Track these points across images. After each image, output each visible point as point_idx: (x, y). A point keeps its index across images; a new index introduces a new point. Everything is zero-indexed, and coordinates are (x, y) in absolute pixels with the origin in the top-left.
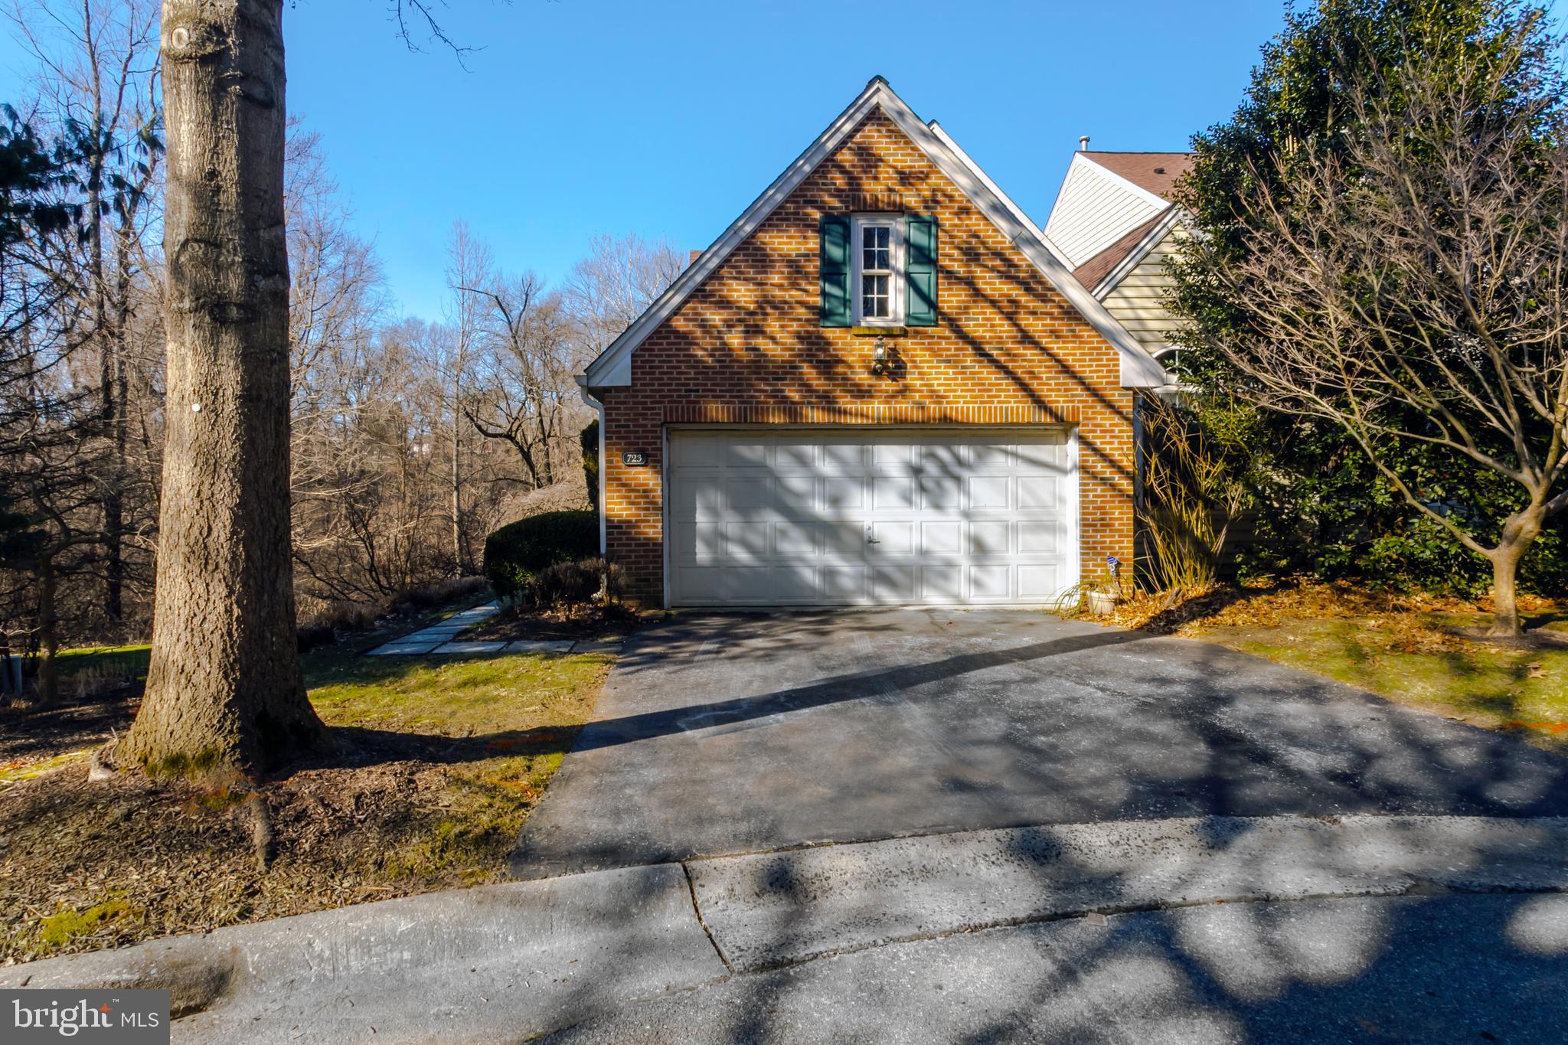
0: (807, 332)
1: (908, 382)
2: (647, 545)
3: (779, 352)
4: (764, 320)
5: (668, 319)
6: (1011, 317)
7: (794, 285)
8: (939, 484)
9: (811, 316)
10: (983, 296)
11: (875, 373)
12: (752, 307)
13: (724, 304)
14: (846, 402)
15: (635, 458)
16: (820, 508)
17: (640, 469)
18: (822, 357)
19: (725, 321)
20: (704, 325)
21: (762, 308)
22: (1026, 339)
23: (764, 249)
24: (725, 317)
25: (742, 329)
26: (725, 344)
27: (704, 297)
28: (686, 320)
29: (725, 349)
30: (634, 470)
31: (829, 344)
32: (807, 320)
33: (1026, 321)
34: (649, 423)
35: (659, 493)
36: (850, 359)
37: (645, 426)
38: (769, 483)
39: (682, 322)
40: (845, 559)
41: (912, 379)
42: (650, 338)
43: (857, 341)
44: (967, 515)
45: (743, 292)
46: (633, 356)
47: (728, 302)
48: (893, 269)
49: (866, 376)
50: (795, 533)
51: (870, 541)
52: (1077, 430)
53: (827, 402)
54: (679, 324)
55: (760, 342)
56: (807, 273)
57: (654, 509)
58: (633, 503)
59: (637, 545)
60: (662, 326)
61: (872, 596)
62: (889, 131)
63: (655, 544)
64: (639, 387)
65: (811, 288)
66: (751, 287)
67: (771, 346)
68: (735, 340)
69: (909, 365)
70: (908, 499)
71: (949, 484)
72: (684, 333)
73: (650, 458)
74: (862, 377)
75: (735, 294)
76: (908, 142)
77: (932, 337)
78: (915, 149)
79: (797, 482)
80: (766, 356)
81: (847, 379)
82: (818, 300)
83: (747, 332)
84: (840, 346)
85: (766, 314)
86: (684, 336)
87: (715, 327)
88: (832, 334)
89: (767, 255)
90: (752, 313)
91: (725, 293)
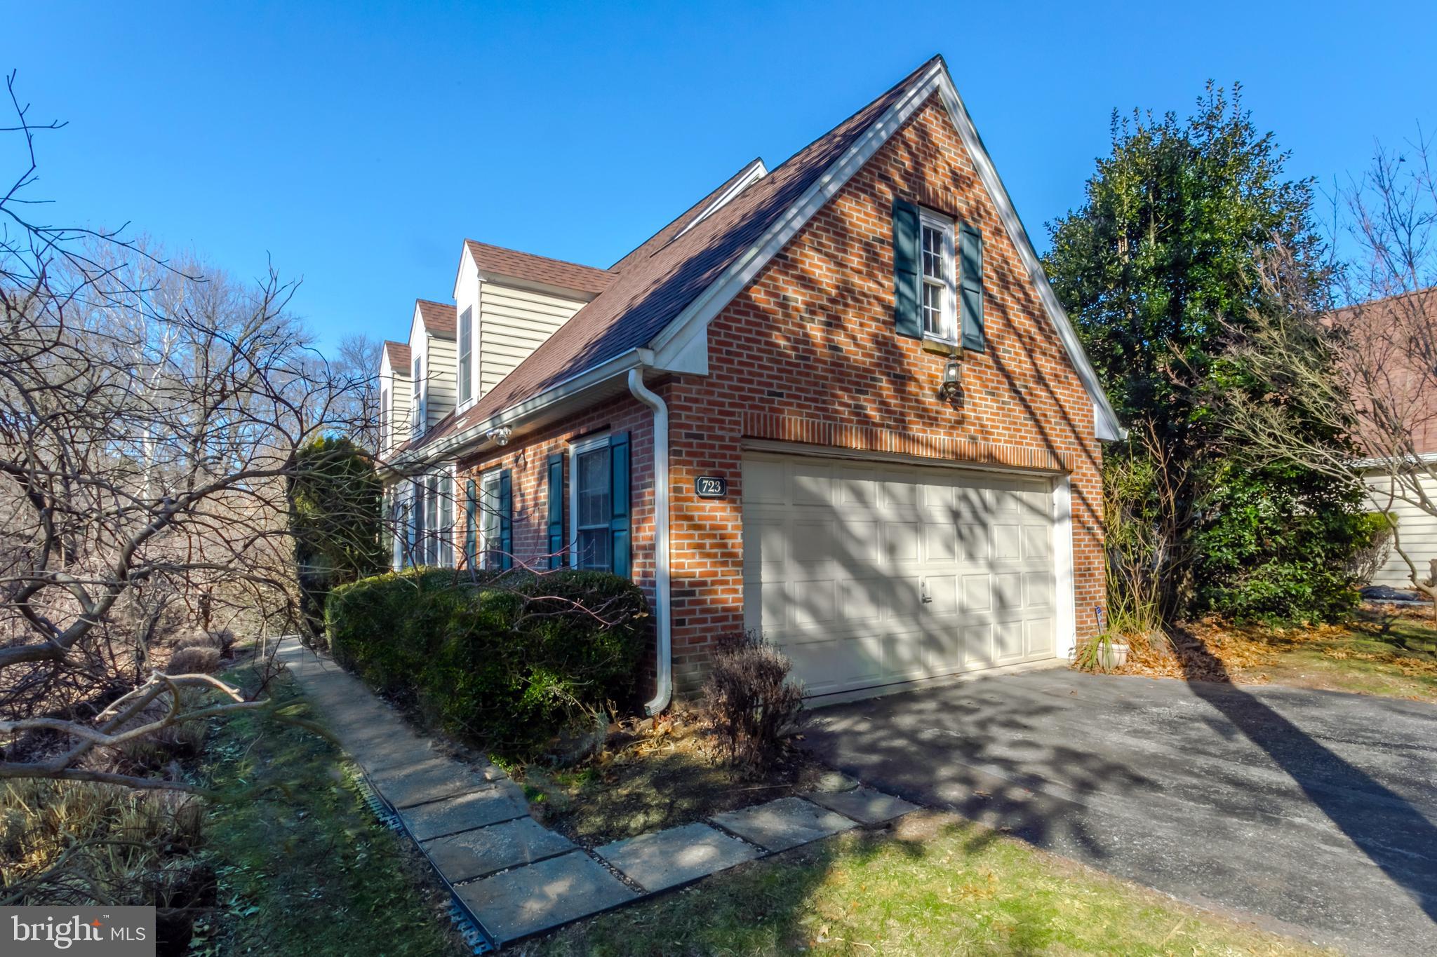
0: (884, 337)
1: (965, 412)
2: (725, 618)
3: (860, 357)
4: (845, 312)
5: (747, 288)
6: (1030, 353)
7: (871, 276)
8: (971, 530)
9: (887, 318)
10: (1014, 328)
11: (941, 396)
12: (834, 292)
13: (806, 282)
14: (916, 430)
15: (711, 487)
16: (879, 559)
17: (716, 503)
18: (898, 371)
19: (807, 304)
20: (784, 304)
21: (843, 297)
22: (1040, 379)
23: (842, 221)
24: (808, 299)
25: (823, 319)
26: (806, 335)
27: (786, 266)
28: (767, 293)
29: (806, 339)
30: (708, 505)
31: (902, 355)
32: (884, 322)
33: (1041, 361)
34: (727, 435)
35: (739, 540)
36: (921, 378)
37: (722, 438)
38: (833, 527)
39: (762, 296)
40: (904, 624)
41: (967, 410)
42: (726, 309)
43: (927, 357)
44: (992, 565)
45: (824, 271)
46: (709, 332)
47: (811, 280)
48: (947, 280)
49: (933, 400)
50: (859, 593)
51: (924, 601)
52: (1069, 478)
53: (901, 427)
54: (758, 295)
55: (840, 338)
56: (883, 263)
57: (735, 564)
58: (708, 555)
59: (715, 620)
60: (739, 295)
61: (927, 668)
62: (944, 122)
63: (736, 618)
64: (714, 380)
65: (886, 283)
66: (832, 266)
67: (852, 348)
68: (815, 331)
69: (966, 393)
70: (949, 548)
71: (978, 531)
72: (765, 310)
73: (729, 489)
74: (930, 400)
75: (817, 271)
76: (959, 142)
77: (980, 365)
78: (963, 151)
79: (858, 525)
80: (847, 359)
81: (917, 401)
82: (892, 300)
83: (829, 324)
84: (912, 360)
85: (846, 305)
86: (763, 315)
87: (797, 310)
88: (905, 344)
89: (845, 229)
90: (833, 301)
91: (807, 267)
